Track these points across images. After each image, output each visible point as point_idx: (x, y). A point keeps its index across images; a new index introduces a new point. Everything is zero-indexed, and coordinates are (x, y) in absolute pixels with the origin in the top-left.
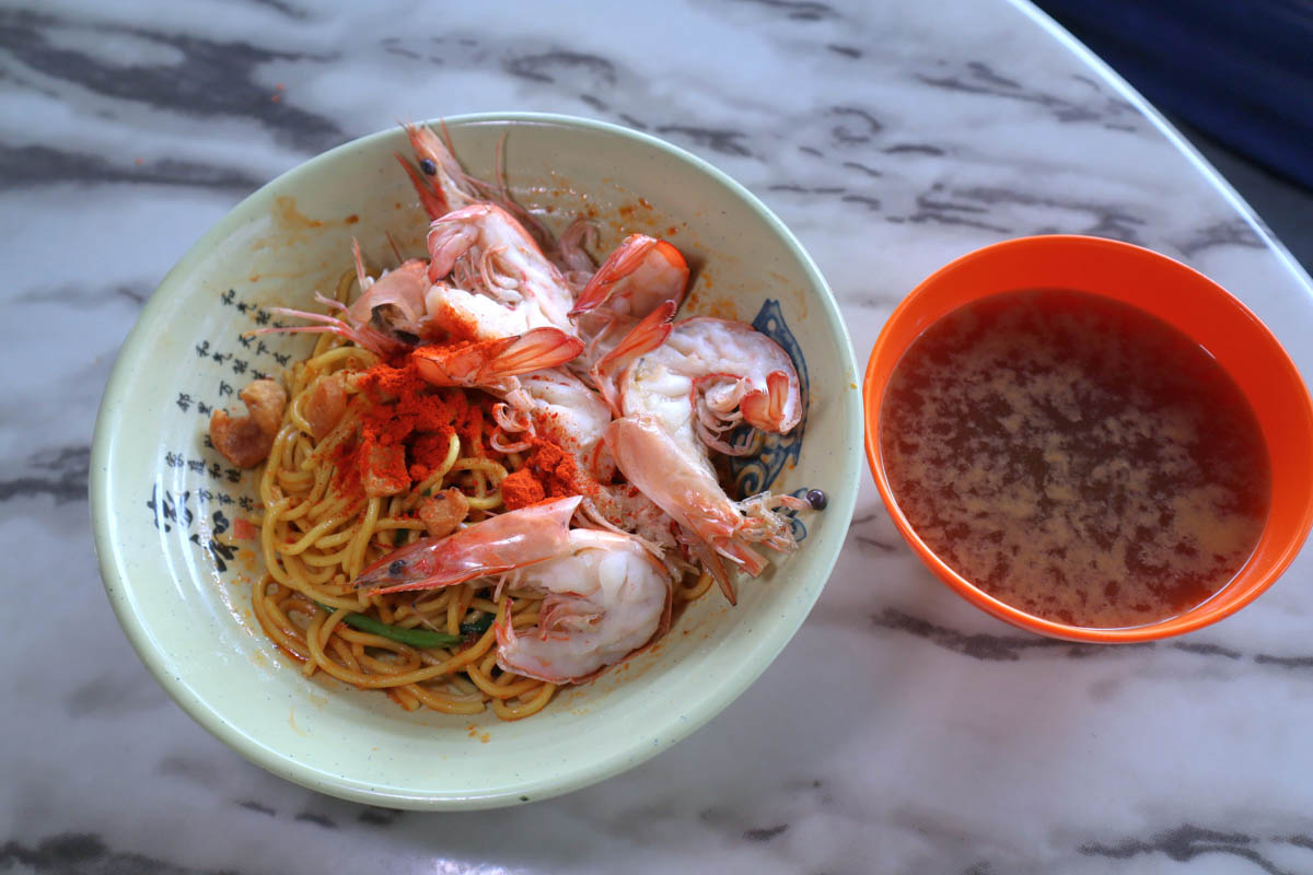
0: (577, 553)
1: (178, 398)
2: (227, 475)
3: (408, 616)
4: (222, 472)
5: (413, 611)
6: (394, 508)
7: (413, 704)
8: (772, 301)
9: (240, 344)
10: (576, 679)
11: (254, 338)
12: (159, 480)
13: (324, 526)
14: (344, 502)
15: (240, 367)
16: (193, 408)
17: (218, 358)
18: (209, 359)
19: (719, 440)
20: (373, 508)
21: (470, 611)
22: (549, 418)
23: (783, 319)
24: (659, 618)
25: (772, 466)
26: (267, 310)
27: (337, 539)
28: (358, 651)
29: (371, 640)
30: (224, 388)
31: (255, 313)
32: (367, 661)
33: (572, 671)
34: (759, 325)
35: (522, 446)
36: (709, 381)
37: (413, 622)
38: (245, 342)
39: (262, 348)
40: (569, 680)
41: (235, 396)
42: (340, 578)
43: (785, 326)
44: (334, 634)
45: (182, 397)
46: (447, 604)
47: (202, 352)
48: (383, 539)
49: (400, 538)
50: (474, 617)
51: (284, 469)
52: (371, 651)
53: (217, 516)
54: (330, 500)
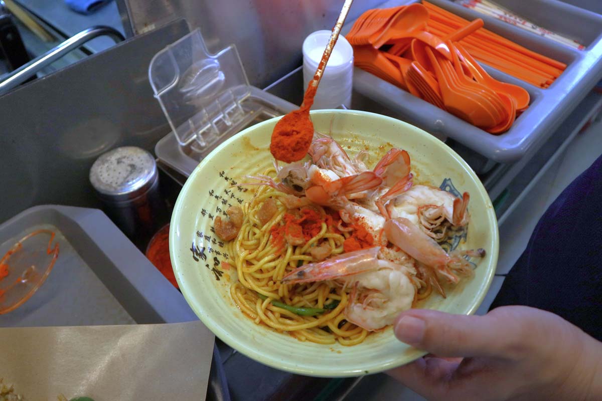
0: (380, 269)
1: (201, 210)
2: (218, 244)
3: (299, 302)
4: (217, 242)
5: (301, 299)
6: (297, 251)
7: (303, 338)
8: (448, 179)
9: (225, 193)
10: (376, 330)
11: (230, 191)
12: (194, 241)
13: (266, 259)
14: (275, 249)
15: (225, 202)
16: (207, 216)
17: (217, 197)
18: (213, 198)
19: (431, 232)
20: (290, 251)
21: (327, 299)
22: (361, 219)
23: (453, 185)
24: (411, 304)
25: (454, 244)
26: (236, 181)
27: (272, 264)
28: (277, 315)
29: (284, 311)
30: (218, 209)
31: (231, 181)
32: (282, 320)
33: (375, 326)
34: (443, 187)
35: (350, 229)
36: (425, 208)
37: (302, 304)
38: (227, 193)
39: (232, 196)
40: (373, 330)
41: (222, 213)
42: (271, 283)
43: (454, 188)
44: (267, 309)
45: (203, 210)
46: (318, 295)
47: (211, 194)
48: (293, 265)
49: (300, 263)
50: (329, 302)
51: (245, 241)
52: (283, 316)
53: (215, 259)
54: (268, 248)
